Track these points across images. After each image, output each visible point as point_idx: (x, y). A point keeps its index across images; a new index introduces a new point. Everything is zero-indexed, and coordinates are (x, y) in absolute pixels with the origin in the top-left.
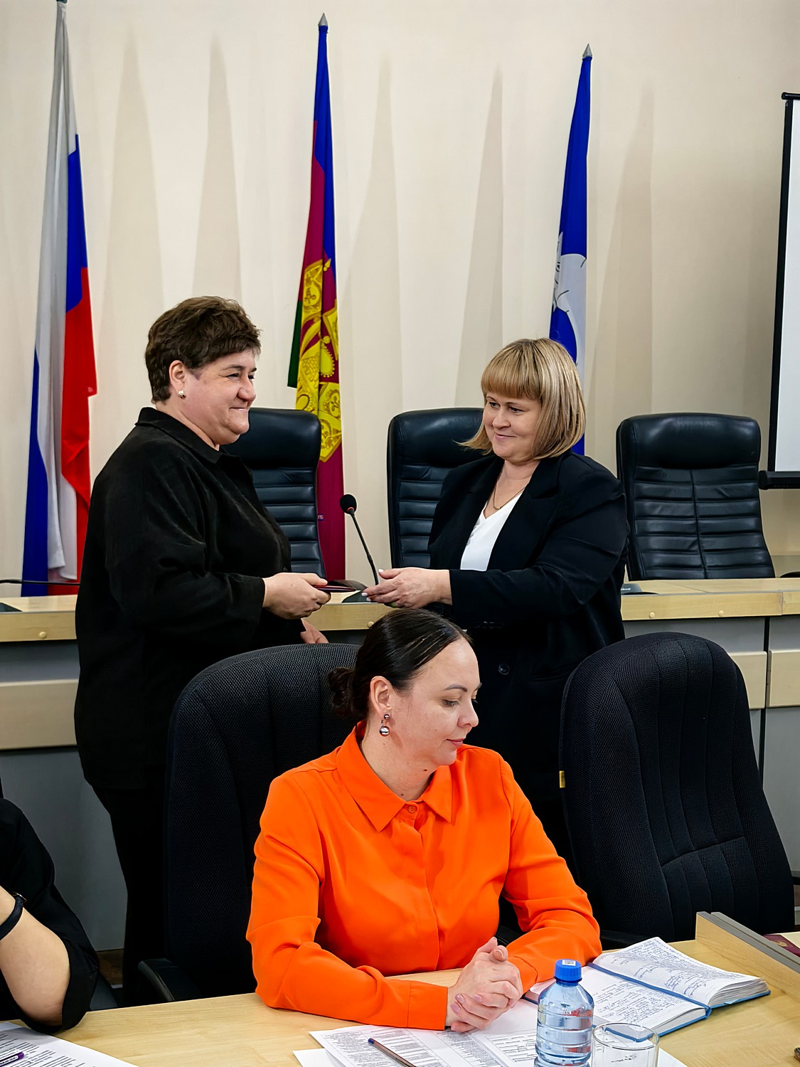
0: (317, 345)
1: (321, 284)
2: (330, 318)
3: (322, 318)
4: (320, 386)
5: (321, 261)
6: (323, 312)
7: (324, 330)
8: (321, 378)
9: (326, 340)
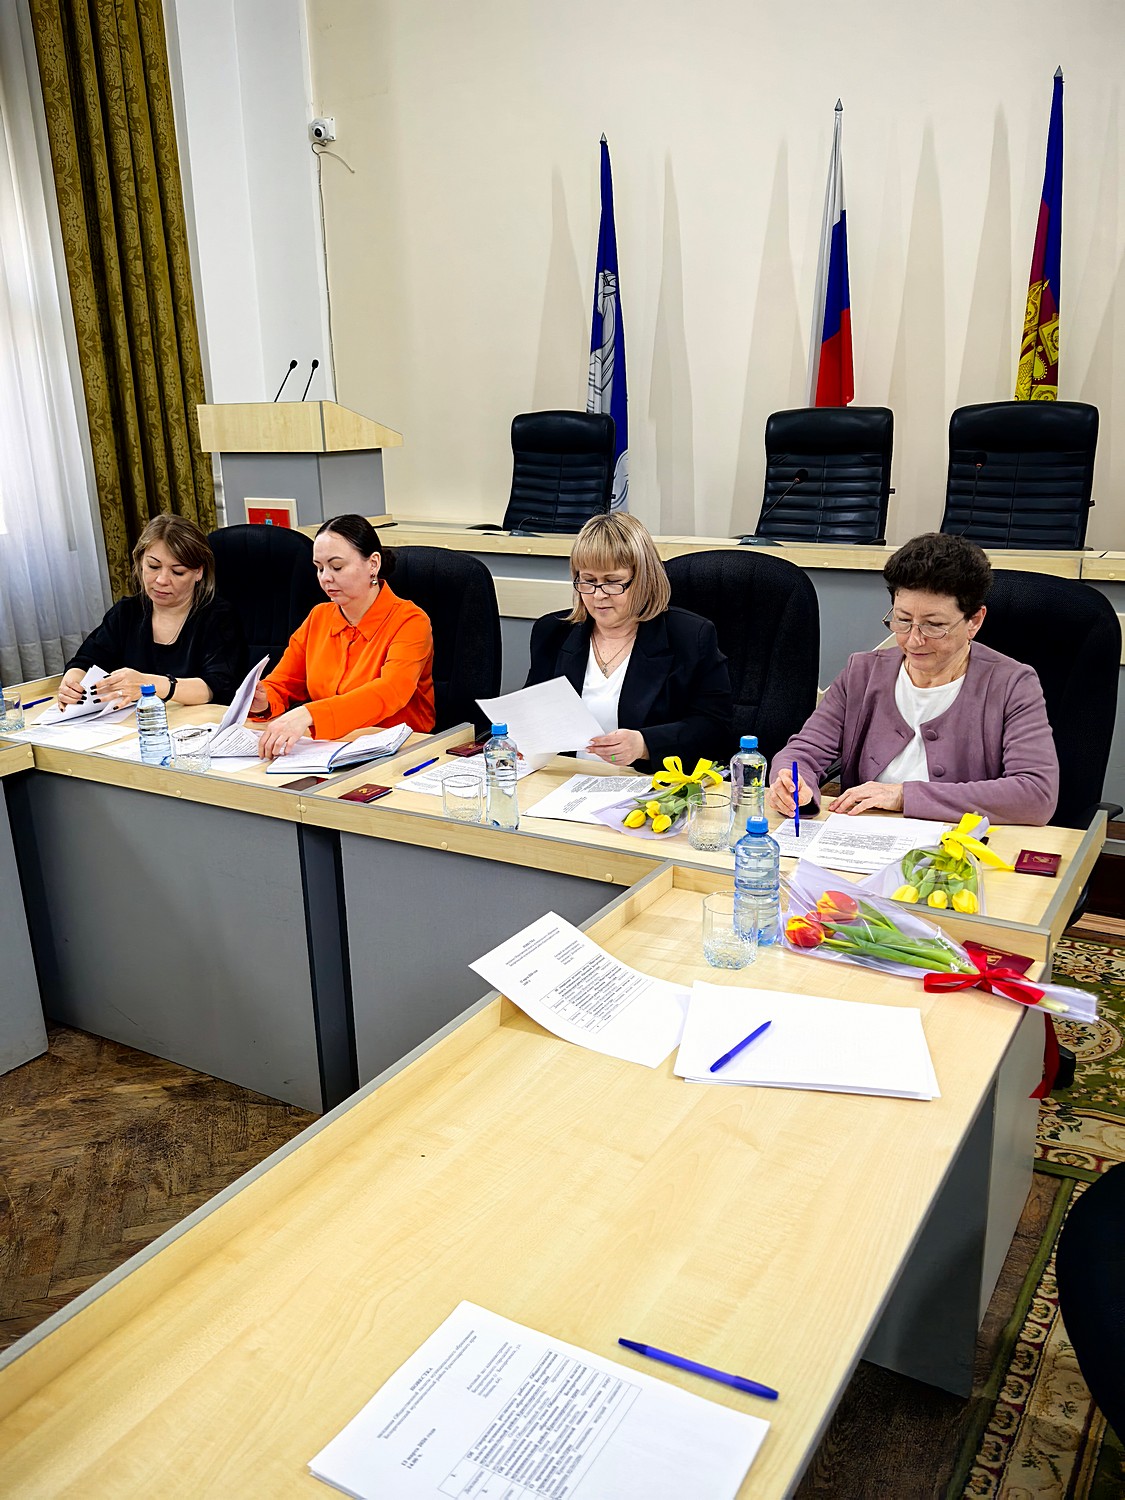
0: (1031, 353)
1: (1038, 302)
2: (1046, 330)
3: (1037, 330)
4: (1032, 388)
5: (1040, 282)
6: (1039, 324)
7: (1038, 341)
8: (1035, 382)
9: (1040, 349)
